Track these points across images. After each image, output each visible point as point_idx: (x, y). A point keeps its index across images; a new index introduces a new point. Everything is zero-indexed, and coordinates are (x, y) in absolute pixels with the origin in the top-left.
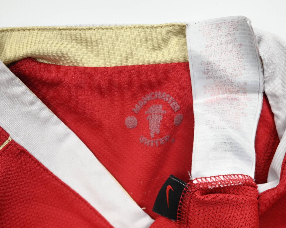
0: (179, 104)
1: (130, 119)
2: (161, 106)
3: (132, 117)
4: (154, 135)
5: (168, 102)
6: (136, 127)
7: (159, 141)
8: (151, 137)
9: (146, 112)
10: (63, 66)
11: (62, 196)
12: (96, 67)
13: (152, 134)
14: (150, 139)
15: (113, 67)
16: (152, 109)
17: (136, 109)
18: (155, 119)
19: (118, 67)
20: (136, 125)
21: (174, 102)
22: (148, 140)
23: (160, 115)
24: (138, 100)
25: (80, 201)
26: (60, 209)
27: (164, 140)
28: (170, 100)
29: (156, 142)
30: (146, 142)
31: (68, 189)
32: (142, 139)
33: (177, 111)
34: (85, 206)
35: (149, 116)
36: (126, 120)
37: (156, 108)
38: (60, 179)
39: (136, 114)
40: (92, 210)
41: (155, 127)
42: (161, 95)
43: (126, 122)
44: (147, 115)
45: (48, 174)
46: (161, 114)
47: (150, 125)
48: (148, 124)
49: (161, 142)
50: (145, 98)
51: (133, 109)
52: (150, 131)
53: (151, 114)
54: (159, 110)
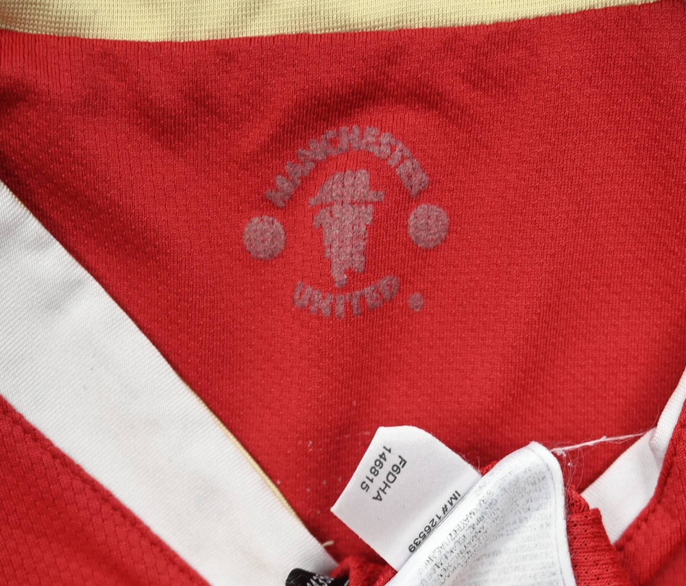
0: (423, 168)
1: (260, 225)
2: (363, 176)
3: (265, 218)
4: (345, 277)
5: (390, 162)
6: (280, 256)
7: (362, 297)
8: (337, 285)
9: (312, 201)
10: (32, 35)
11: (54, 499)
12: (142, 43)
13: (339, 276)
14: (331, 292)
15: (201, 42)
16: (331, 189)
17: (279, 194)
18: (347, 223)
19: (217, 41)
20: (282, 247)
21: (408, 163)
22: (324, 297)
23: (363, 207)
24: (283, 162)
25: (117, 516)
26: (50, 543)
27: (380, 294)
28: (397, 154)
29: (355, 301)
30: (316, 305)
31: (76, 475)
32: (301, 294)
33: (420, 192)
34: (134, 536)
35: (324, 213)
36: (246, 229)
37: (346, 184)
38: (48, 440)
39: (278, 208)
40: (156, 550)
41: (349, 250)
42: (362, 136)
43: (247, 237)
44: (314, 211)
45: (8, 418)
46: (366, 203)
47: (326, 244)
48: (322, 241)
49: (368, 301)
50: (308, 153)
51: (269, 193)
52: (329, 264)
53: (331, 205)
54: (360, 188)
